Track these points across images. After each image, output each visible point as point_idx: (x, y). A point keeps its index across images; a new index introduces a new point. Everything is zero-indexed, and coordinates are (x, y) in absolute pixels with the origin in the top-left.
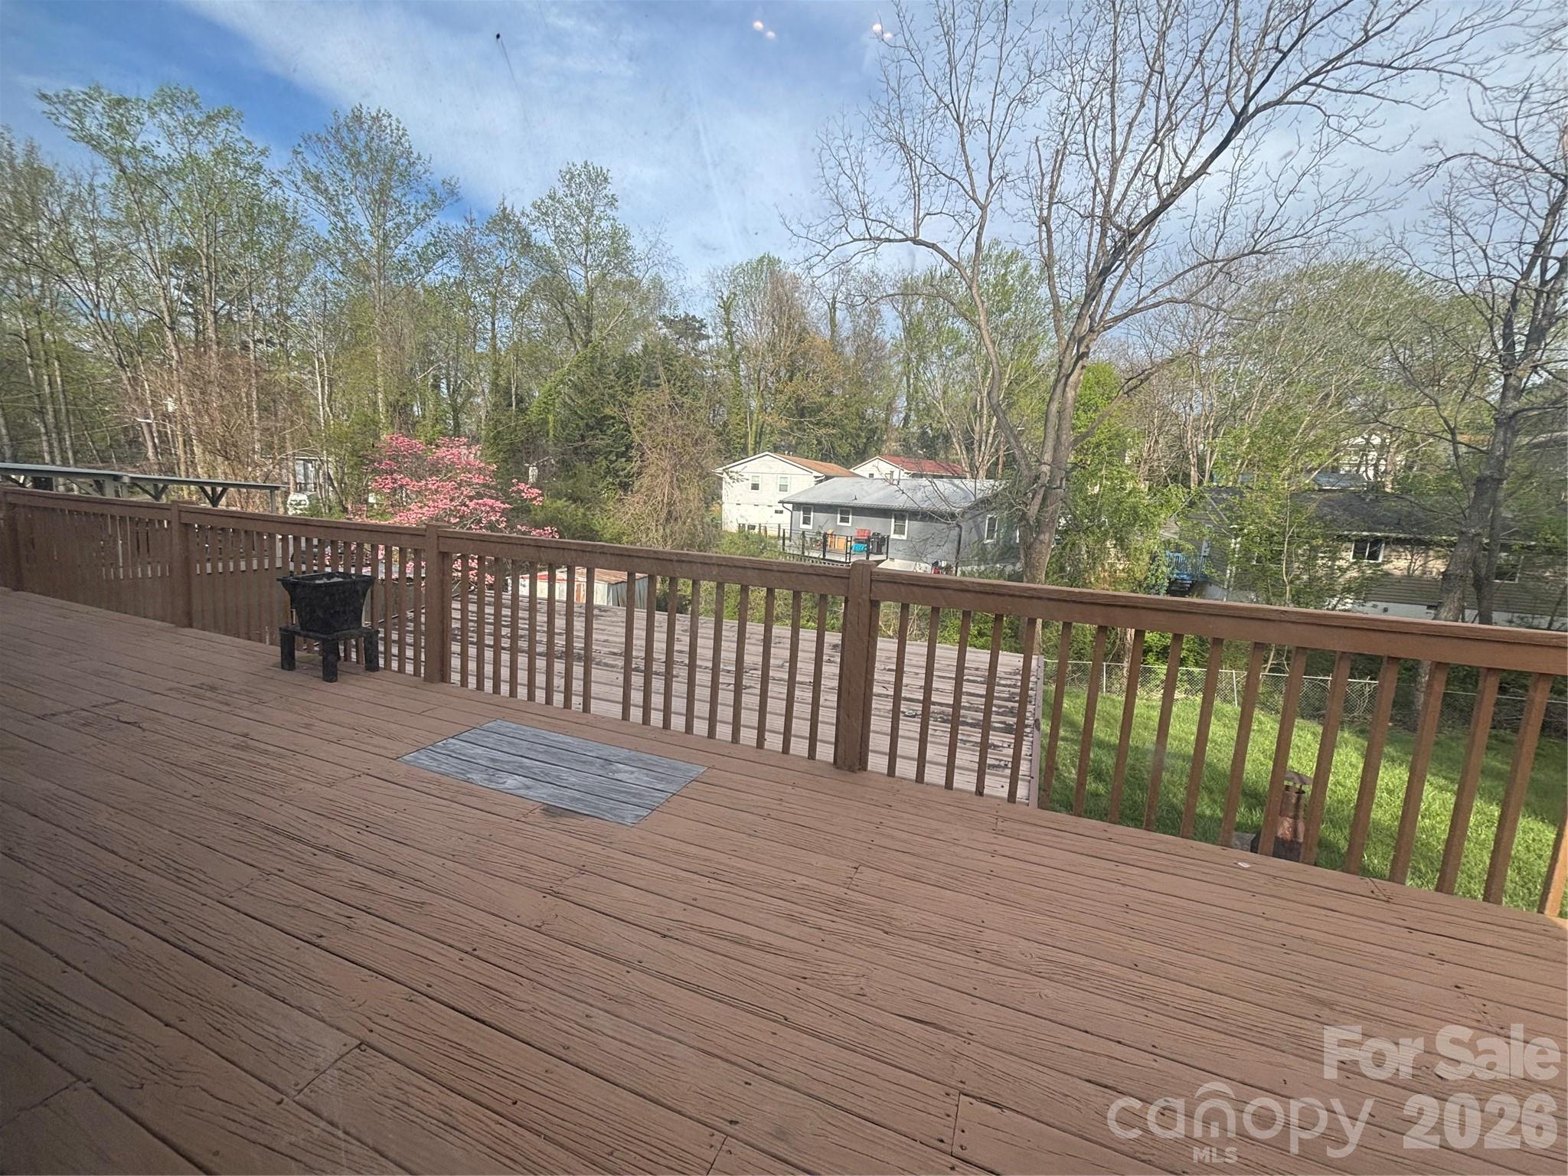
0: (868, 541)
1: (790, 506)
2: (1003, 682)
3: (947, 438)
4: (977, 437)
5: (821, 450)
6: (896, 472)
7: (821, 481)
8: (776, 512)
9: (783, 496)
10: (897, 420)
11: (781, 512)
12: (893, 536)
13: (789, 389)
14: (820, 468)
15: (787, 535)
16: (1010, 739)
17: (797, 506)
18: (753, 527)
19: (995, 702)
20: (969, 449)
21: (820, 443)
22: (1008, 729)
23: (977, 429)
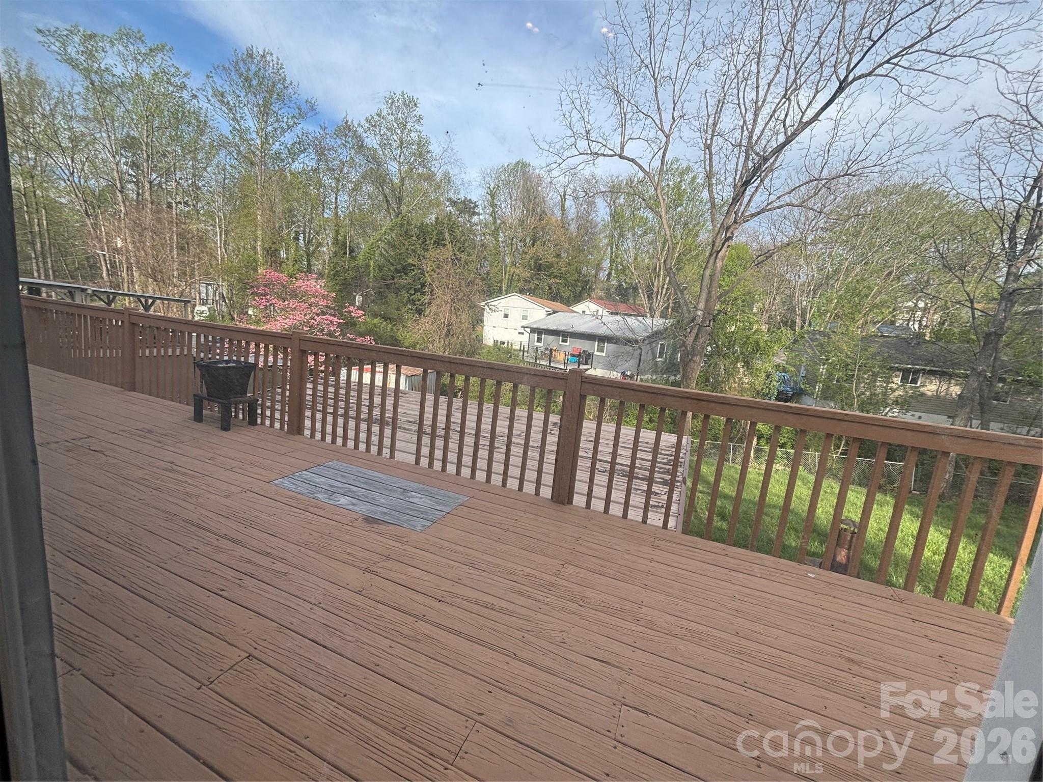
0: (579, 356)
1: (529, 330)
2: (663, 452)
3: (635, 289)
4: (655, 290)
5: (551, 293)
6: (601, 310)
7: (550, 314)
8: (519, 333)
9: (524, 323)
10: (603, 275)
11: (523, 334)
12: (596, 353)
13: (532, 251)
14: (550, 305)
15: (526, 349)
16: (666, 489)
17: (533, 330)
18: (504, 343)
19: (657, 465)
20: (650, 297)
21: (550, 288)
22: (665, 483)
23: (656, 284)
